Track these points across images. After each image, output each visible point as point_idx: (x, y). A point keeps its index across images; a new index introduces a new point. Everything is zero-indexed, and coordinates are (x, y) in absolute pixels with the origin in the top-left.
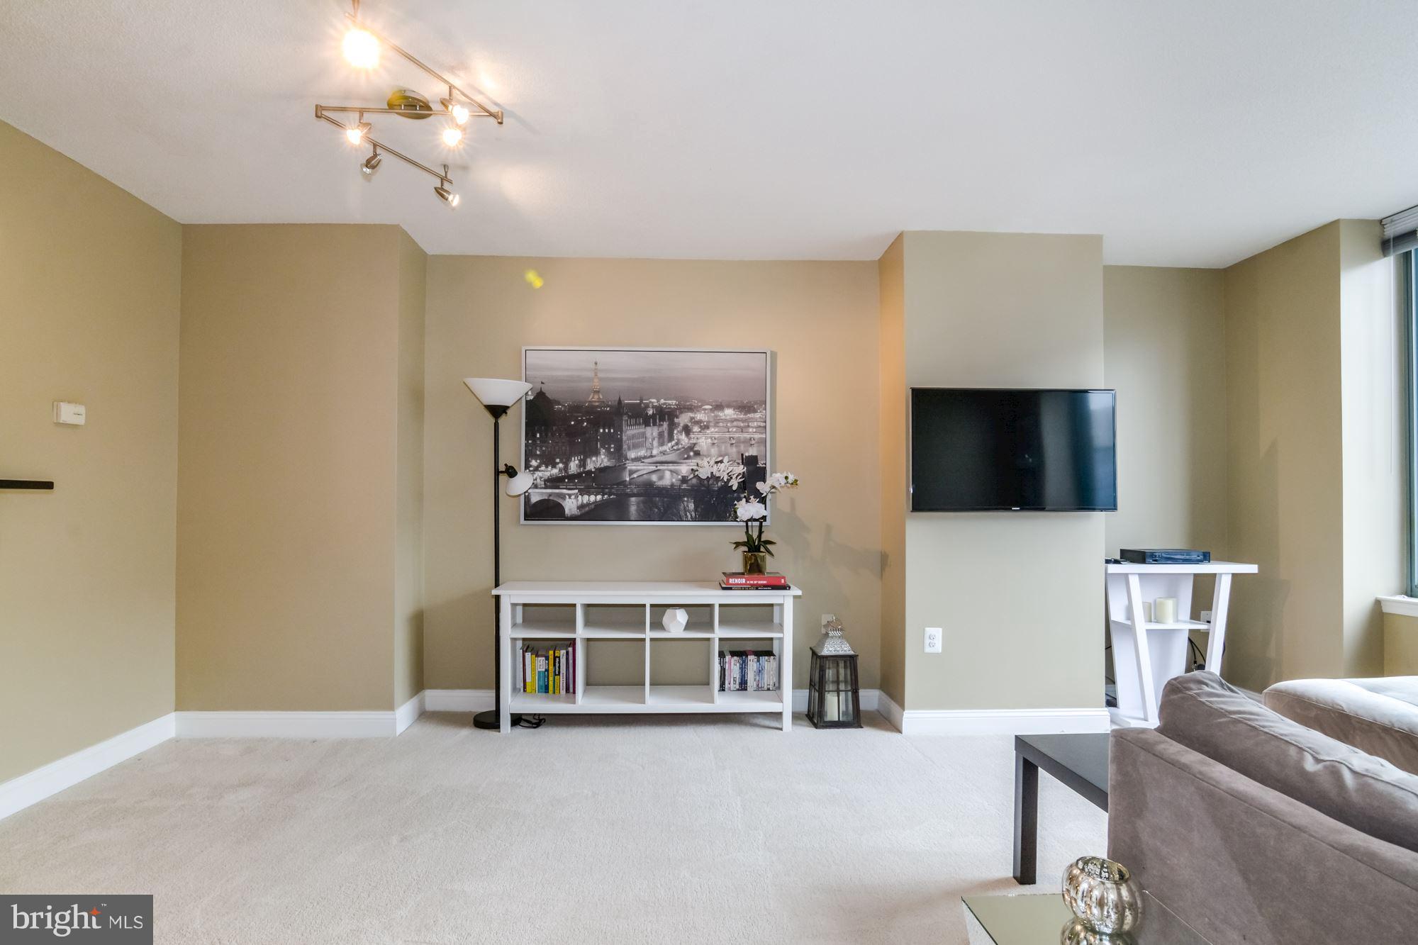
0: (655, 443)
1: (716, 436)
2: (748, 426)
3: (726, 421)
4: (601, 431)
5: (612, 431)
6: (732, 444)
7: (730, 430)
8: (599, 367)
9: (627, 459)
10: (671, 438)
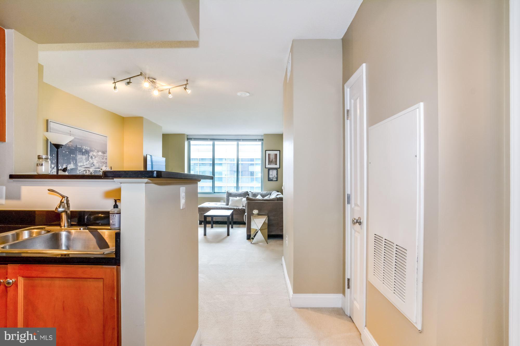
0: (85, 161)
1: (98, 160)
3: (99, 156)
4: (72, 156)
5: (74, 156)
7: (100, 158)
8: (71, 133)
9: (78, 166)
10: (88, 160)
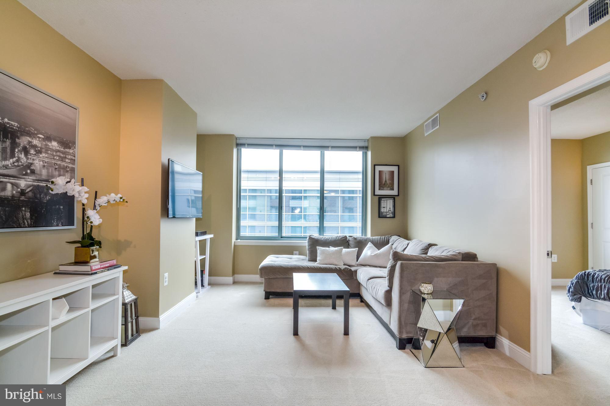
1: (46, 160)
2: (66, 158)
3: (52, 150)
6: (56, 168)
7: (55, 158)
10: (12, 155)
